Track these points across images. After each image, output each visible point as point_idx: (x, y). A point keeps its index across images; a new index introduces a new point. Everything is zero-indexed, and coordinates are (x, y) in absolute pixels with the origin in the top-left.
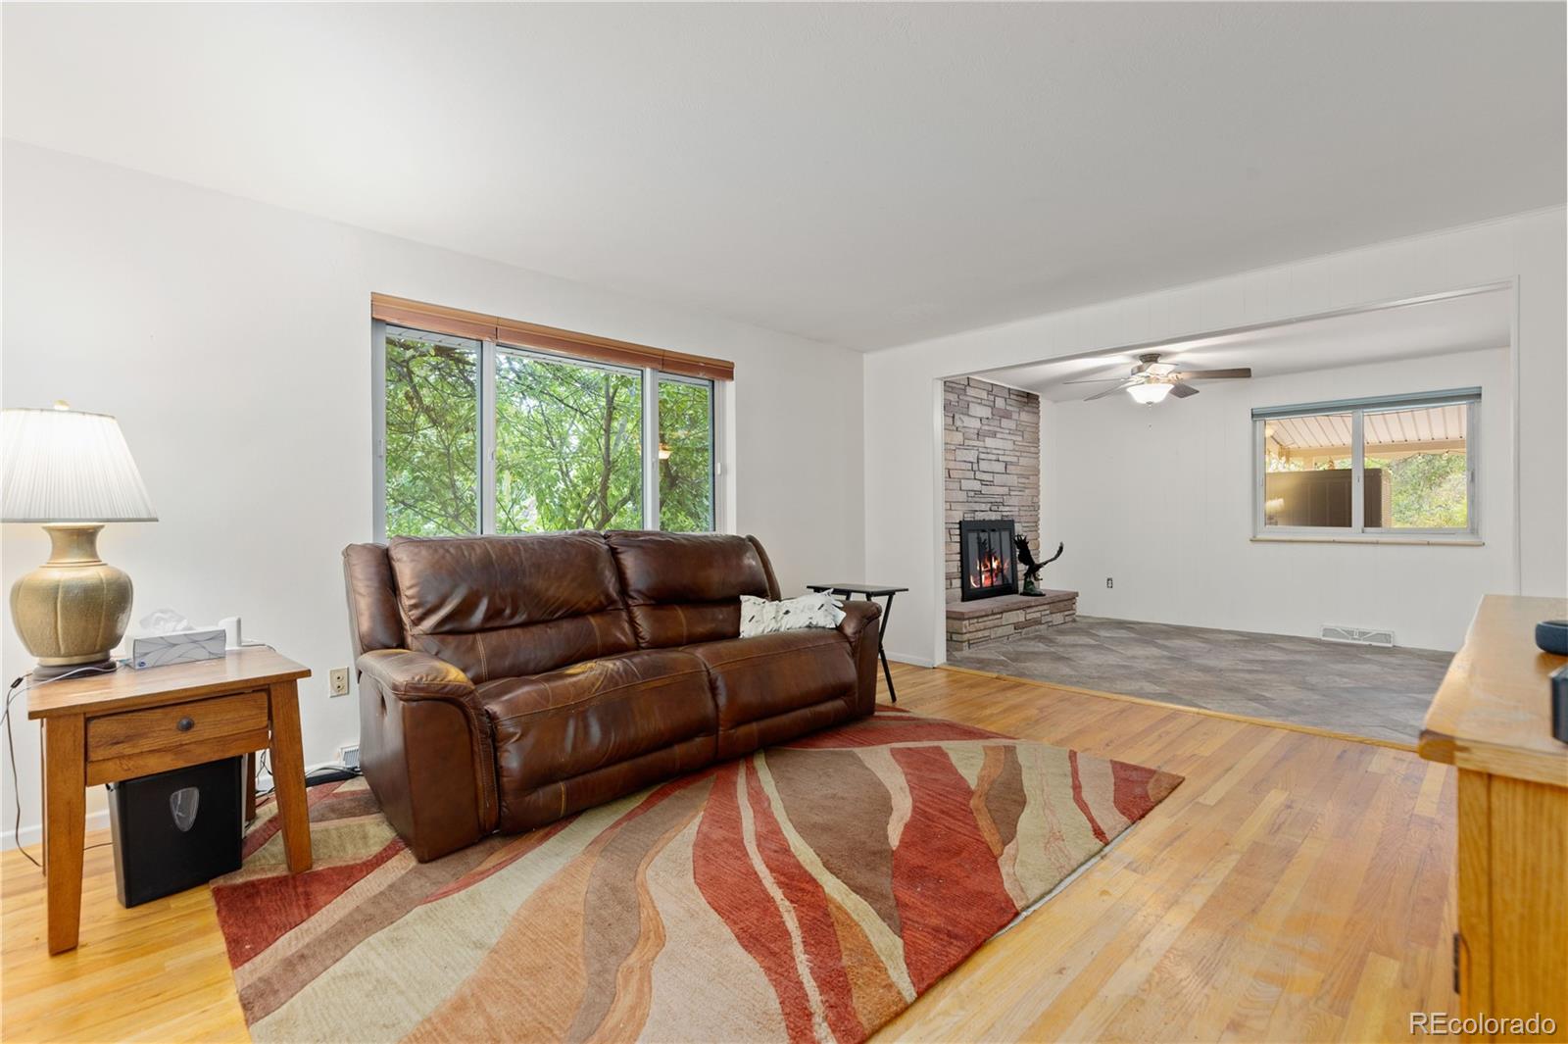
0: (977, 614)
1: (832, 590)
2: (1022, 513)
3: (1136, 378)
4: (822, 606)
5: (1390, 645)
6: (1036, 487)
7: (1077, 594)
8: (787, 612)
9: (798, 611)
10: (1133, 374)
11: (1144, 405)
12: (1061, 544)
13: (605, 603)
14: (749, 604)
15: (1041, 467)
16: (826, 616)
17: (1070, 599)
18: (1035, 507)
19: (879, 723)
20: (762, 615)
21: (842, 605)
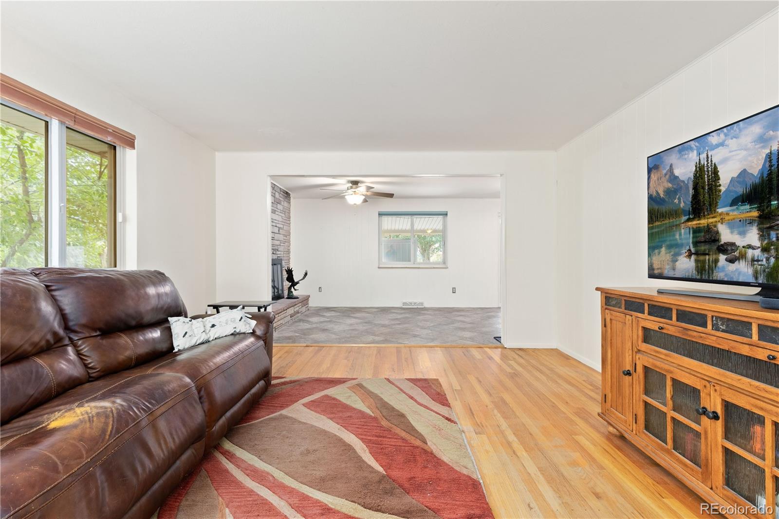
0: (278, 312)
1: (241, 306)
2: (285, 255)
3: (350, 191)
4: (242, 318)
5: (423, 307)
6: (289, 242)
7: (309, 296)
8: (213, 326)
9: (224, 324)
10: (348, 189)
11: (352, 205)
12: (306, 271)
13: (52, 341)
14: (177, 324)
15: (291, 231)
16: (245, 325)
17: (307, 298)
18: (288, 252)
19: (277, 389)
20: (193, 330)
21: (251, 316)
